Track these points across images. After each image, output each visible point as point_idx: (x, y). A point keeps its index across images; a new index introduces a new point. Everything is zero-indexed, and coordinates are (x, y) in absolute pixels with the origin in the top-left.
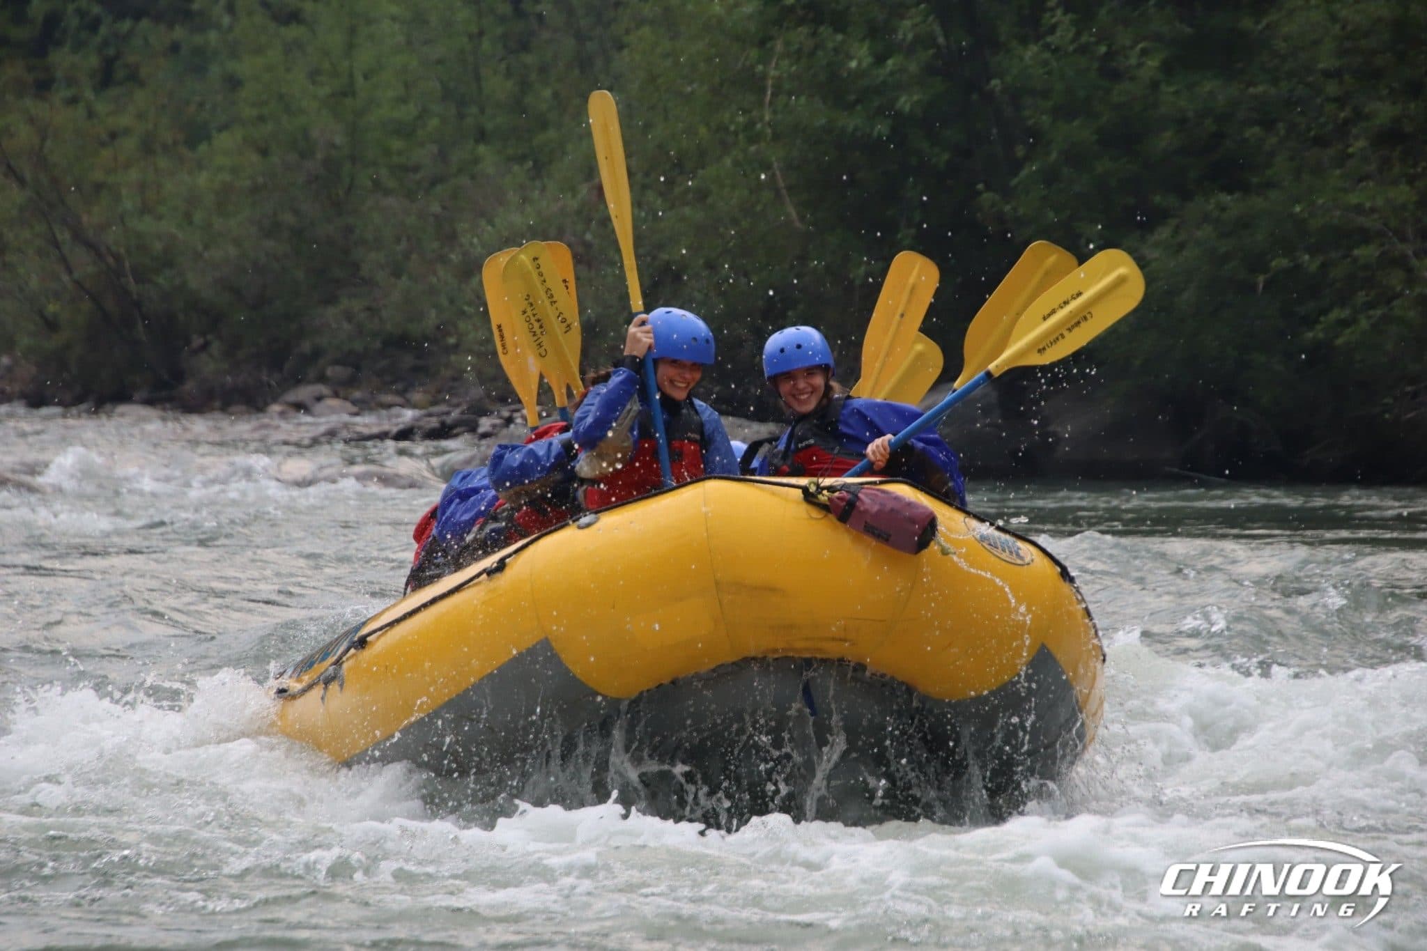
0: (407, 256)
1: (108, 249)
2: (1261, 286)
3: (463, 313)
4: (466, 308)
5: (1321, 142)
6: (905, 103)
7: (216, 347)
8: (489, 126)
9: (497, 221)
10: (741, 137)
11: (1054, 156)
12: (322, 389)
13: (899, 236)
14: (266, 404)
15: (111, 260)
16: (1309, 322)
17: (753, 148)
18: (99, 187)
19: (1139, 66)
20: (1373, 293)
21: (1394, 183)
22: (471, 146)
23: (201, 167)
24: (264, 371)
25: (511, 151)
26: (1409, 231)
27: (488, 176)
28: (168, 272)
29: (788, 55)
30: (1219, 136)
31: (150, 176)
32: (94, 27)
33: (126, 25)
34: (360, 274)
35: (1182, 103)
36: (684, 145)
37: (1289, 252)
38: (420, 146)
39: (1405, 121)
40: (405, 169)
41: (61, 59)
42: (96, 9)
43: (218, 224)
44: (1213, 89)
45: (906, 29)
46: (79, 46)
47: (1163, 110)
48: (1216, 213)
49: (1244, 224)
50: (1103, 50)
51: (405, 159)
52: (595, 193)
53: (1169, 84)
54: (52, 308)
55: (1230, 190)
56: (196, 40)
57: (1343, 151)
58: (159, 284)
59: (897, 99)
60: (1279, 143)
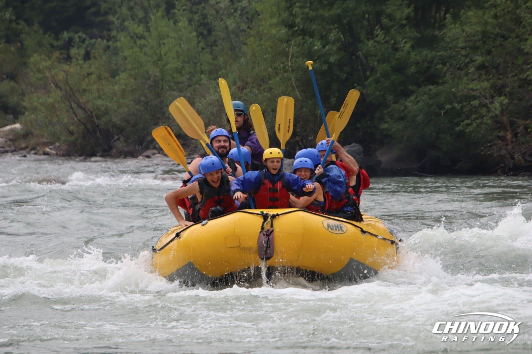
1: (88, 109)
2: (443, 114)
5: (460, 69)
6: (332, 59)
7: (122, 139)
8: (203, 69)
9: (207, 99)
10: (282, 71)
11: (378, 75)
12: (155, 151)
13: (331, 100)
14: (138, 156)
15: (89, 113)
16: (458, 124)
17: (285, 74)
18: (85, 90)
19: (404, 46)
20: (477, 115)
21: (483, 81)
22: (199, 76)
23: (116, 84)
24: (137, 146)
25: (211, 77)
26: (488, 96)
27: (205, 84)
28: (106, 116)
29: (295, 45)
30: (429, 68)
31: (100, 87)
32: (83, 41)
33: (93, 41)
34: (166, 116)
35: (417, 58)
36: (264, 74)
37: (451, 103)
38: (183, 76)
39: (486, 62)
40: (179, 83)
41: (73, 51)
42: (84, 36)
43: (122, 101)
44: (427, 53)
45: (332, 36)
46: (79, 47)
47: (412, 60)
48: (428, 91)
49: (437, 95)
50: (393, 42)
51: (179, 80)
52: (237, 89)
53: (413, 52)
54: (71, 128)
55: (433, 84)
56: (115, 45)
57: (467, 72)
58: (104, 120)
59: (329, 58)
60: (448, 69)
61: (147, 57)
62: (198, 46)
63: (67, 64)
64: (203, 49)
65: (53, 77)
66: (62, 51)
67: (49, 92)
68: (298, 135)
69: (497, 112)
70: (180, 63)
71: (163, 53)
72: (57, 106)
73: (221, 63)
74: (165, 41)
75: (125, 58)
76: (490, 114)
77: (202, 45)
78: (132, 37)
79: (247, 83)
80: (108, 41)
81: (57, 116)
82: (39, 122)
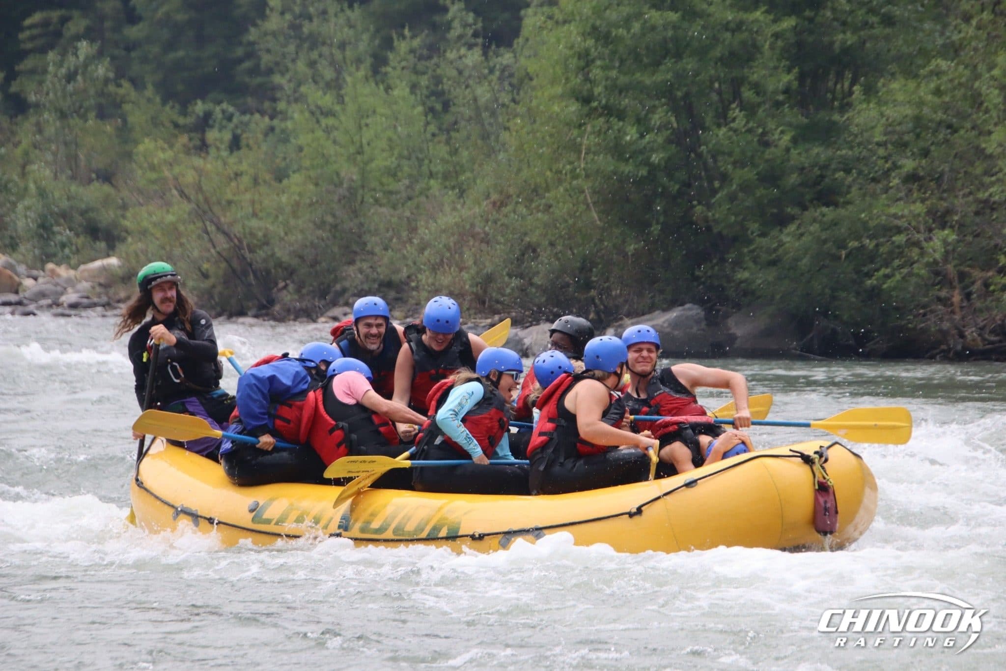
0: (391, 240)
1: (235, 235)
2: (843, 256)
3: (421, 269)
4: (422, 267)
5: (874, 180)
6: (655, 158)
7: (291, 287)
8: (434, 169)
9: (439, 221)
10: (568, 176)
11: (734, 187)
13: (652, 229)
14: (317, 317)
15: (236, 241)
16: (869, 275)
17: (575, 182)
18: (229, 202)
19: (780, 139)
20: (903, 260)
21: (914, 202)
22: (426, 181)
23: (283, 192)
24: (317, 299)
25: (447, 183)
26: (922, 228)
27: (435, 196)
28: (265, 248)
29: (594, 133)
30: (822, 177)
31: (257, 197)
32: (230, 118)
33: (246, 118)
34: (367, 249)
35: (802, 159)
36: (538, 180)
37: (858, 238)
38: (399, 181)
39: (920, 169)
40: (391, 193)
41: (212, 135)
42: (231, 109)
43: (292, 222)
44: (819, 152)
45: (656, 119)
46: (222, 128)
47: (792, 162)
48: (820, 218)
49: (835, 223)
50: (760, 130)
51: (391, 188)
52: (491, 206)
53: (795, 149)
54: (206, 266)
55: (827, 205)
56: (283, 125)
57: (887, 185)
58: (261, 254)
59: (650, 157)
60: (854, 180)
61: (337, 147)
62: (425, 131)
63: (200, 156)
64: (434, 135)
65: (176, 179)
66: (192, 135)
67: (168, 204)
68: (594, 288)
69: (938, 256)
70: (393, 159)
71: (364, 141)
72: (182, 228)
73: (464, 161)
74: (369, 121)
75: (301, 149)
76: (926, 260)
77: (432, 128)
78: (312, 113)
79: (509, 197)
80: (272, 118)
81: (182, 245)
82: (150, 255)
